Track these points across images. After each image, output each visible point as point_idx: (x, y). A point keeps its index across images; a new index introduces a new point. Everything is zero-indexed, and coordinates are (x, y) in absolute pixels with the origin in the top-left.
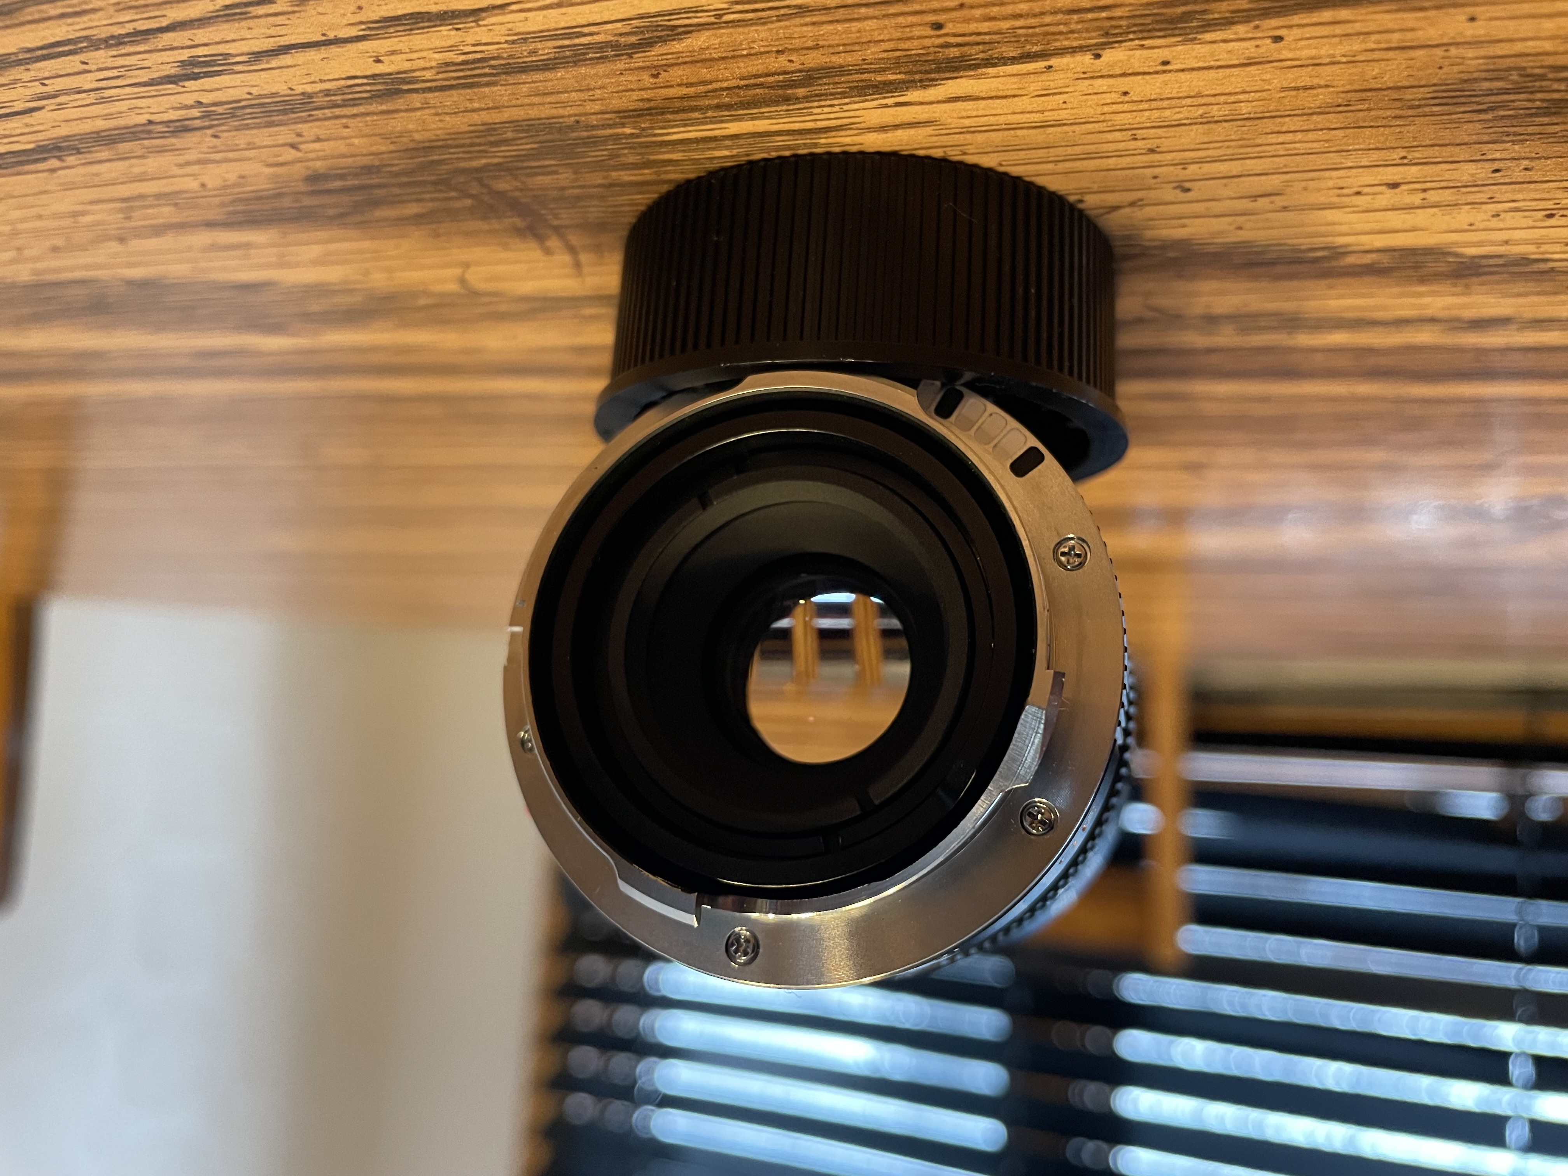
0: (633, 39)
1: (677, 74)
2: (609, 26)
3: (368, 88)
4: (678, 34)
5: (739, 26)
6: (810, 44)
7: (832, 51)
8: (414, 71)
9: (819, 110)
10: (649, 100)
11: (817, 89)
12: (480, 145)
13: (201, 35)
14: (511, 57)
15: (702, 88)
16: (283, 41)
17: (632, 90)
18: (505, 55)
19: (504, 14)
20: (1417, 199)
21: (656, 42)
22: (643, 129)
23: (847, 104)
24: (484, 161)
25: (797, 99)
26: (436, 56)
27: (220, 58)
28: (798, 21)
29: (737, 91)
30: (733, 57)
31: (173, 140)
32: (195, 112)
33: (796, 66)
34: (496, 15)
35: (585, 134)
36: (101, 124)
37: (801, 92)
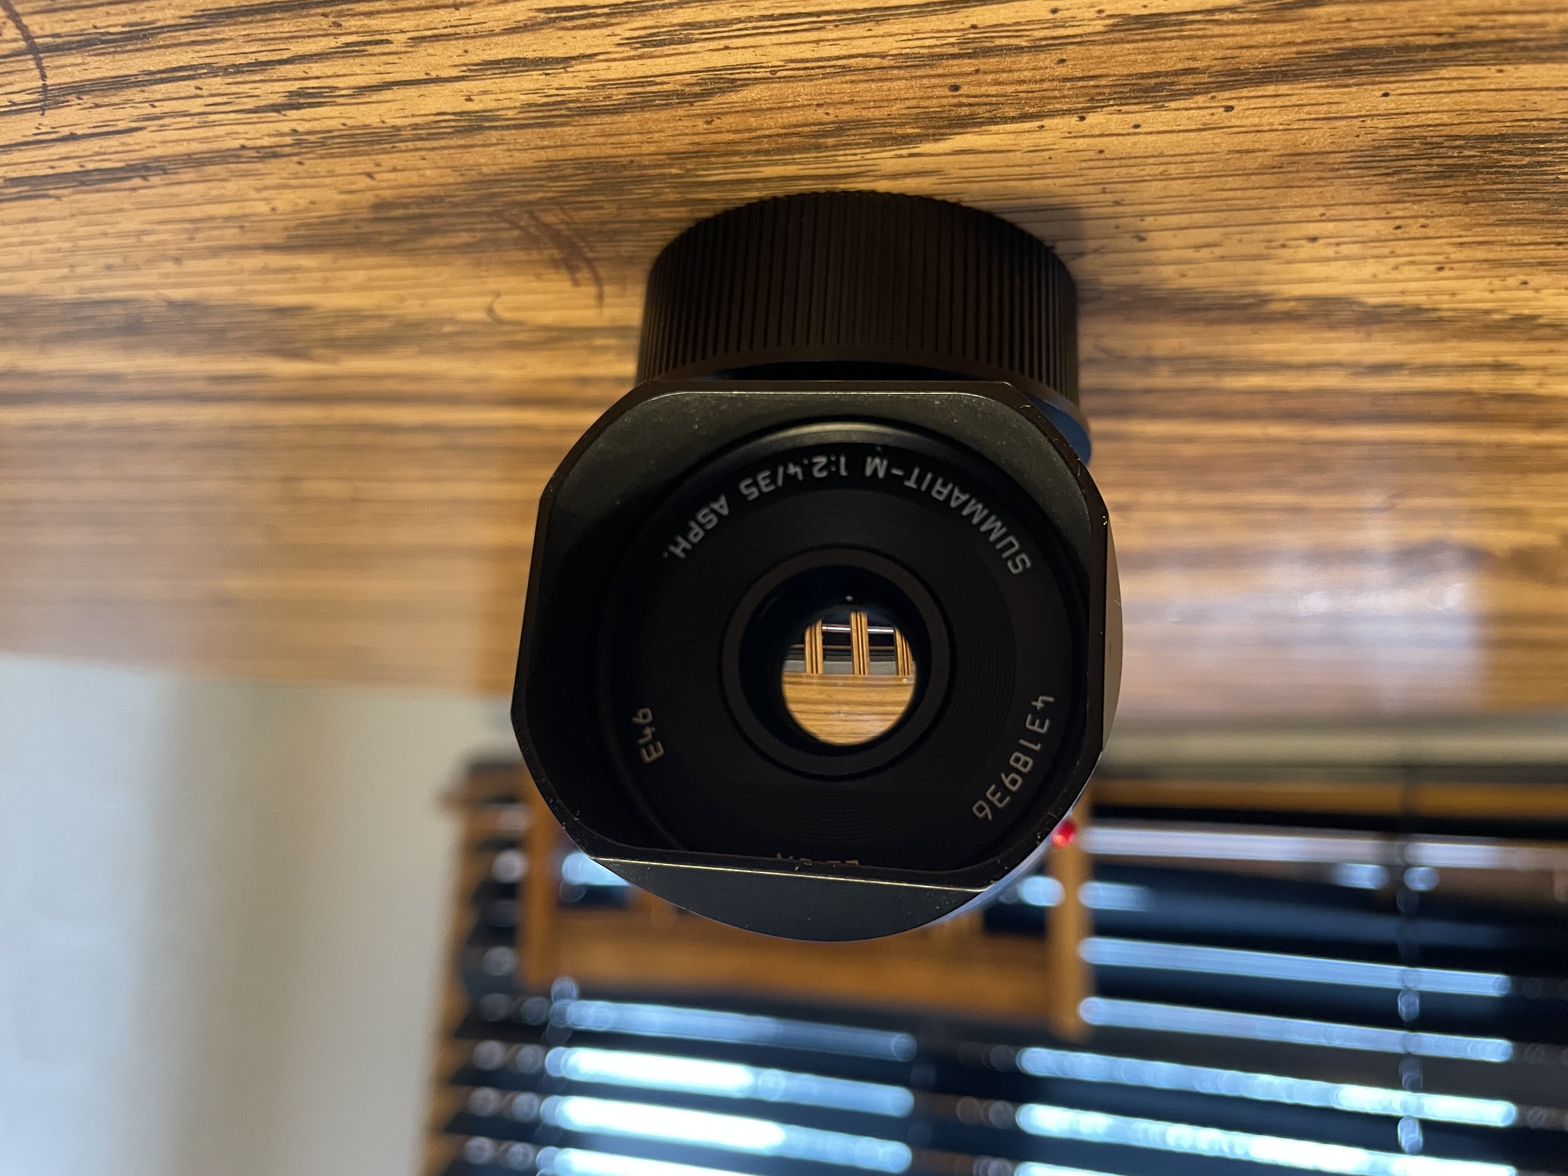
0: (697, 89)
1: (727, 121)
2: (679, 77)
3: (453, 124)
4: (735, 87)
5: (789, 81)
6: (846, 99)
7: (863, 105)
8: (499, 110)
9: (843, 158)
10: (698, 144)
11: (844, 139)
12: (540, 179)
13: (316, 69)
14: (587, 100)
15: (747, 135)
16: (389, 78)
17: (686, 134)
18: (583, 99)
19: (591, 63)
20: (1330, 252)
21: (717, 93)
22: (688, 170)
23: (868, 153)
24: (540, 195)
25: (827, 147)
26: (523, 97)
27: (327, 90)
28: (839, 79)
29: (776, 138)
30: (779, 108)
31: (258, 166)
32: (288, 140)
33: (831, 118)
34: (584, 63)
35: (637, 173)
36: (195, 147)
37: (831, 141)
